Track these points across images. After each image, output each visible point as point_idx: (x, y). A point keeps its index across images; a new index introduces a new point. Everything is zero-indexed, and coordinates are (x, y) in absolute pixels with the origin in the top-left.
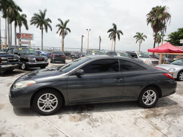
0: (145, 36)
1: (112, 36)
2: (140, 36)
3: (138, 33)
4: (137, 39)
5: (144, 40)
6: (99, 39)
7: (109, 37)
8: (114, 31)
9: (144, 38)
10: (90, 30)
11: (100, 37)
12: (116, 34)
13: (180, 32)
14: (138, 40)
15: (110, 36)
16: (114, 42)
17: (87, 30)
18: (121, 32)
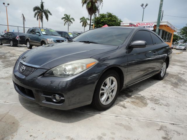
0: (73, 19)
1: (38, 15)
2: (68, 18)
3: (66, 15)
4: (65, 21)
5: (72, 23)
6: (22, 17)
7: (35, 17)
8: (40, 10)
9: (71, 20)
10: (8, 4)
11: (23, 15)
12: (43, 14)
13: (101, 18)
14: (66, 23)
15: (35, 15)
16: (41, 23)
17: (4, 4)
18: (49, 12)
